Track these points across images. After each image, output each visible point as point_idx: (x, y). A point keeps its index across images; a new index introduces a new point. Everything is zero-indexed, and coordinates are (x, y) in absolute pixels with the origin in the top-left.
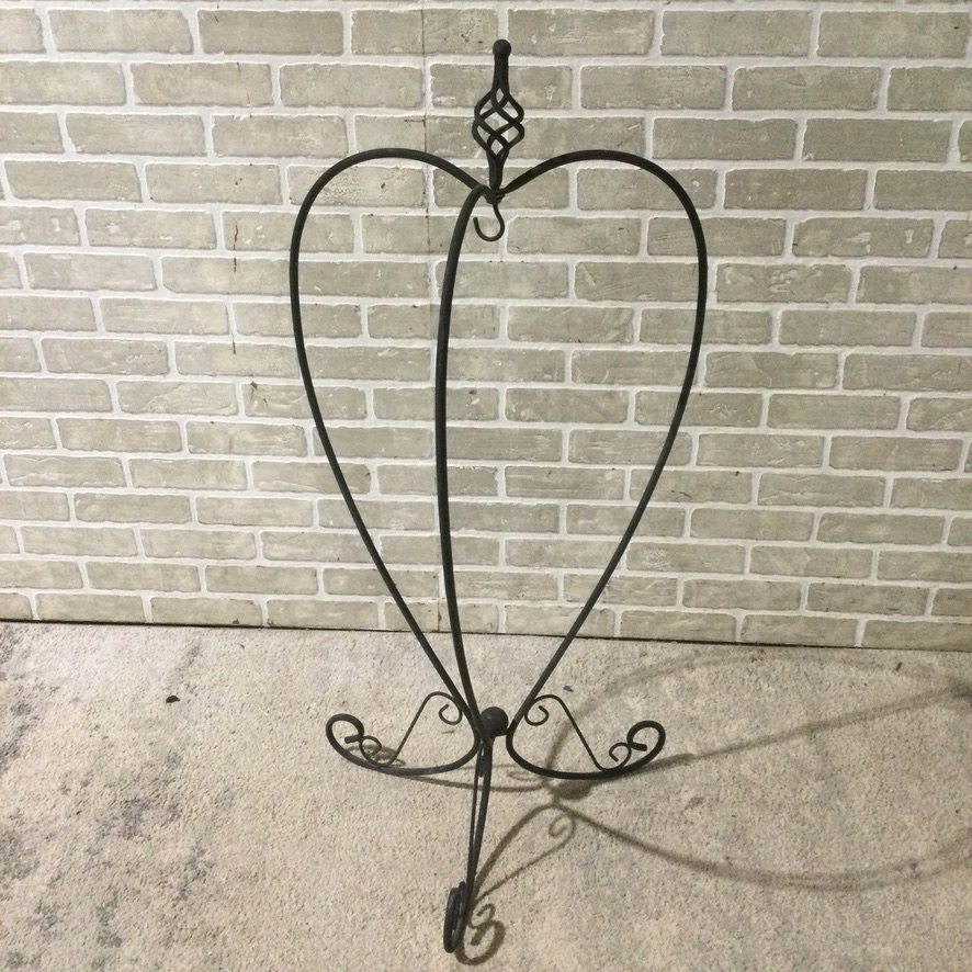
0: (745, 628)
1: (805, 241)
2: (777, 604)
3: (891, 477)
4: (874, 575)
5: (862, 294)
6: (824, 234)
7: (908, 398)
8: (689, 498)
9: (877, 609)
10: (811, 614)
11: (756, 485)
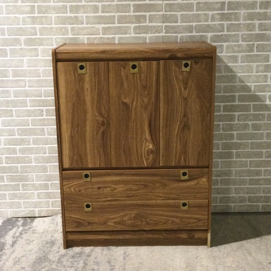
0: (234, 209)
1: (239, 118)
2: (241, 201)
3: (263, 169)
4: (262, 193)
5: (252, 129)
6: (244, 117)
7: (264, 151)
8: (219, 176)
9: (263, 202)
10: (249, 204)
11: (234, 172)
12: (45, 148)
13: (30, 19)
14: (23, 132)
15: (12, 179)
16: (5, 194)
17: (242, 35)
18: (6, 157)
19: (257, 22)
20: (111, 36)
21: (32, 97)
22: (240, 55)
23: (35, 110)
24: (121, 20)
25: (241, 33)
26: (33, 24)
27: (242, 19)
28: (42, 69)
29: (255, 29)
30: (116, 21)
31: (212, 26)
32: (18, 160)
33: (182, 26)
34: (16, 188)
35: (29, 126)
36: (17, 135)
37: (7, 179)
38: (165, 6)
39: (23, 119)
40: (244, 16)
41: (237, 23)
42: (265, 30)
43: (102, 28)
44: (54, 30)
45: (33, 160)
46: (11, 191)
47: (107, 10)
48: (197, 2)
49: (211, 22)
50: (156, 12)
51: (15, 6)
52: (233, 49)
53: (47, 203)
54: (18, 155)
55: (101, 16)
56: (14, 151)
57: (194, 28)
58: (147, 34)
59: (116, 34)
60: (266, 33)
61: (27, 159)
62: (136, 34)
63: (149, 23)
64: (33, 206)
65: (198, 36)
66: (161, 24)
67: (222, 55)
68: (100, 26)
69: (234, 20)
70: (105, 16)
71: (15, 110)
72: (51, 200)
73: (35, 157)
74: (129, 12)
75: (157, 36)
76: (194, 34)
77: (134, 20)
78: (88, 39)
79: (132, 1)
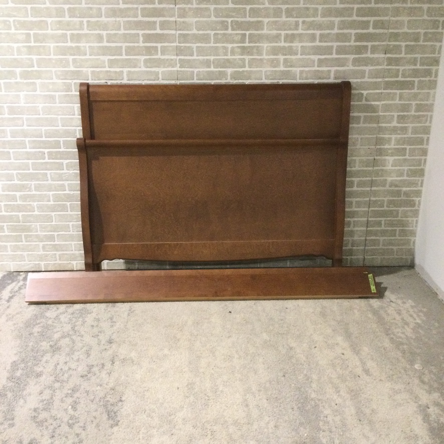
12: (49, 195)
13: (25, 49)
14: (23, 177)
15: (13, 229)
16: (6, 247)
17: (266, 72)
18: (5, 205)
19: (281, 58)
20: (118, 70)
21: (31, 137)
23: (35, 152)
24: (130, 50)
25: (264, 70)
26: (29, 55)
27: (265, 53)
28: (41, 106)
29: (280, 66)
30: (124, 52)
31: (231, 60)
32: (19, 208)
33: (198, 59)
34: (18, 239)
35: (29, 170)
36: (16, 180)
37: (8, 229)
38: (178, 37)
39: (22, 163)
40: (266, 50)
41: (259, 57)
42: (291, 66)
43: (108, 60)
44: (54, 61)
45: (36, 209)
46: (12, 242)
49: (231, 55)
50: (169, 43)
51: (8, 34)
53: (54, 256)
54: (19, 203)
55: (106, 47)
56: (14, 198)
57: (212, 63)
58: (159, 67)
59: (123, 67)
60: (291, 70)
61: (29, 207)
62: (146, 68)
63: (161, 55)
64: (39, 259)
65: (216, 71)
66: (175, 57)
68: (106, 58)
69: (256, 54)
70: (110, 46)
71: (13, 152)
72: (58, 253)
73: (38, 206)
74: (138, 43)
75: (171, 70)
76: (212, 69)
77: (144, 51)
78: (93, 72)
79: (141, 30)
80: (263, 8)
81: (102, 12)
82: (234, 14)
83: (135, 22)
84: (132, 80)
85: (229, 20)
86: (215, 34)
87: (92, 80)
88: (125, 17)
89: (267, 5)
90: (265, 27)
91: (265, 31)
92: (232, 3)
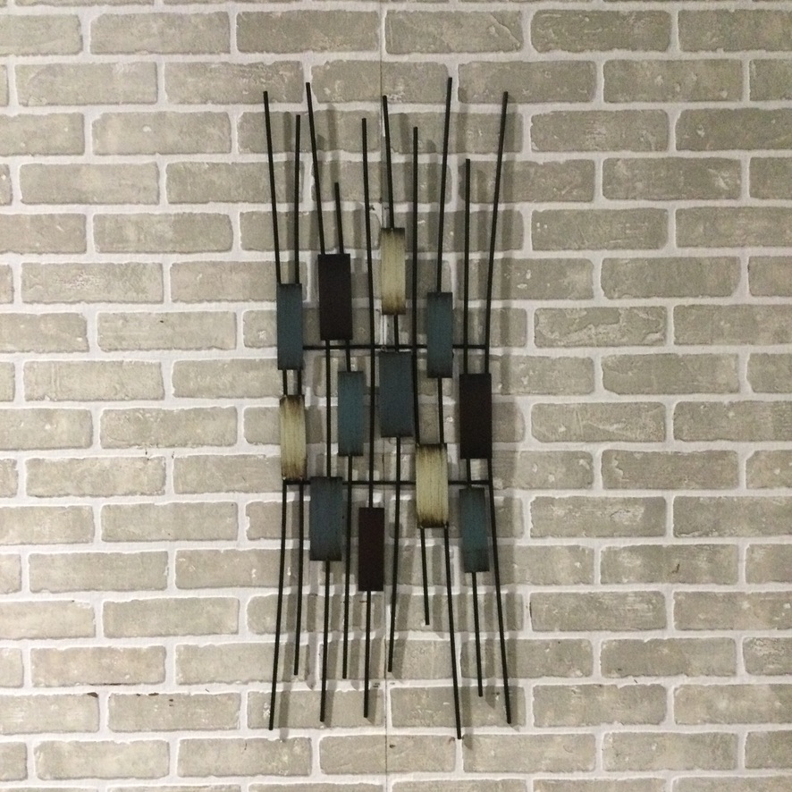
17: (749, 645)
20: (145, 644)
22: (743, 731)
24: (195, 571)
25: (741, 636)
27: (743, 575)
30: (172, 577)
31: (607, 602)
40: (750, 560)
41: (721, 589)
43: (107, 606)
47: (132, 529)
48: (537, 498)
49: (603, 583)
52: (710, 706)
55: (100, 556)
57: (527, 611)
59: (168, 635)
65: (546, 644)
67: (661, 731)
68: (98, 601)
69: (707, 578)
70: (118, 555)
76: (529, 634)
77: (254, 571)
78: (41, 656)
79: (246, 492)
80: (732, 404)
81: (92, 427)
82: (613, 428)
83: (220, 462)
84: (197, 683)
85: (598, 450)
86: (539, 503)
87: (36, 685)
88: (184, 445)
89: (748, 393)
90: (743, 477)
91: (743, 491)
92: (606, 388)
